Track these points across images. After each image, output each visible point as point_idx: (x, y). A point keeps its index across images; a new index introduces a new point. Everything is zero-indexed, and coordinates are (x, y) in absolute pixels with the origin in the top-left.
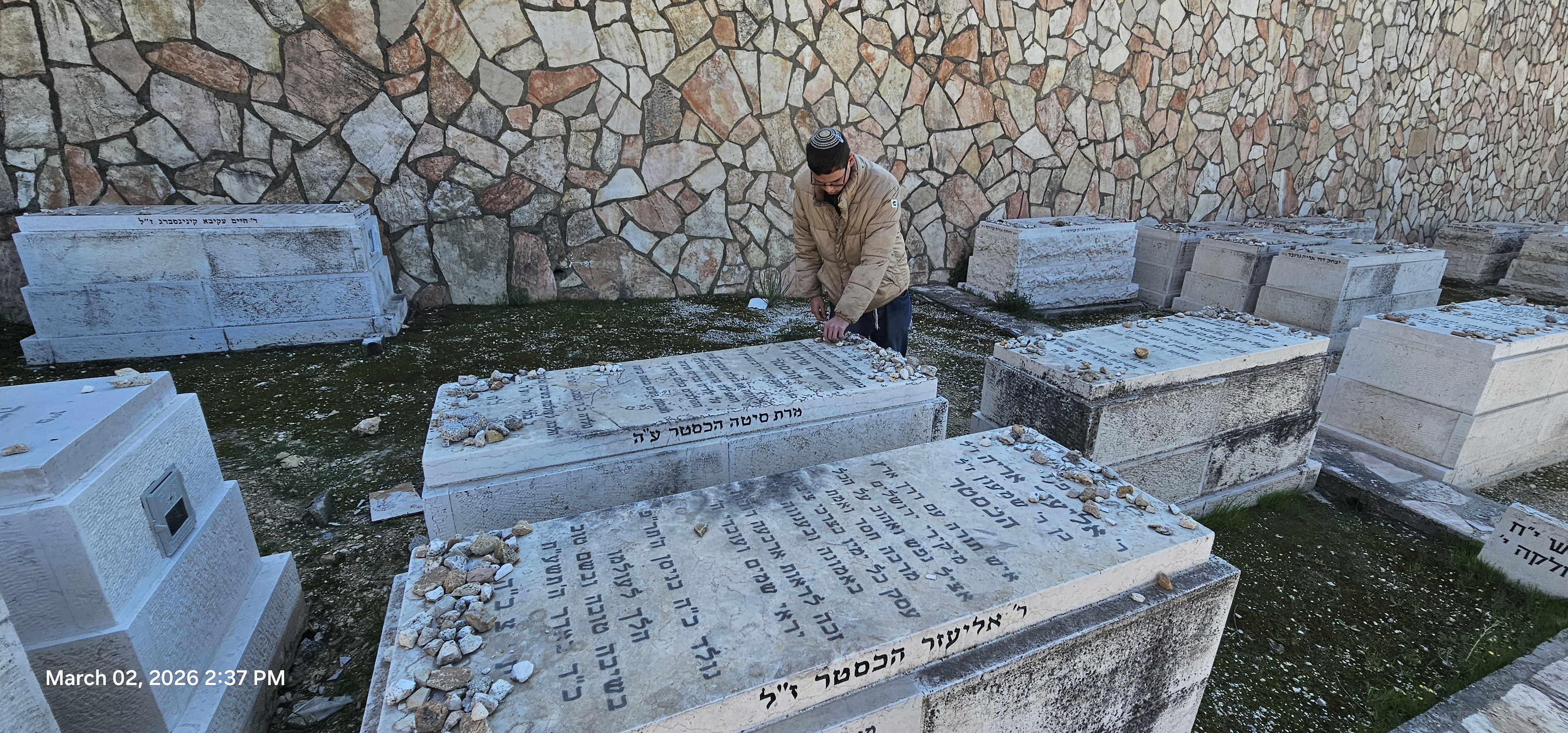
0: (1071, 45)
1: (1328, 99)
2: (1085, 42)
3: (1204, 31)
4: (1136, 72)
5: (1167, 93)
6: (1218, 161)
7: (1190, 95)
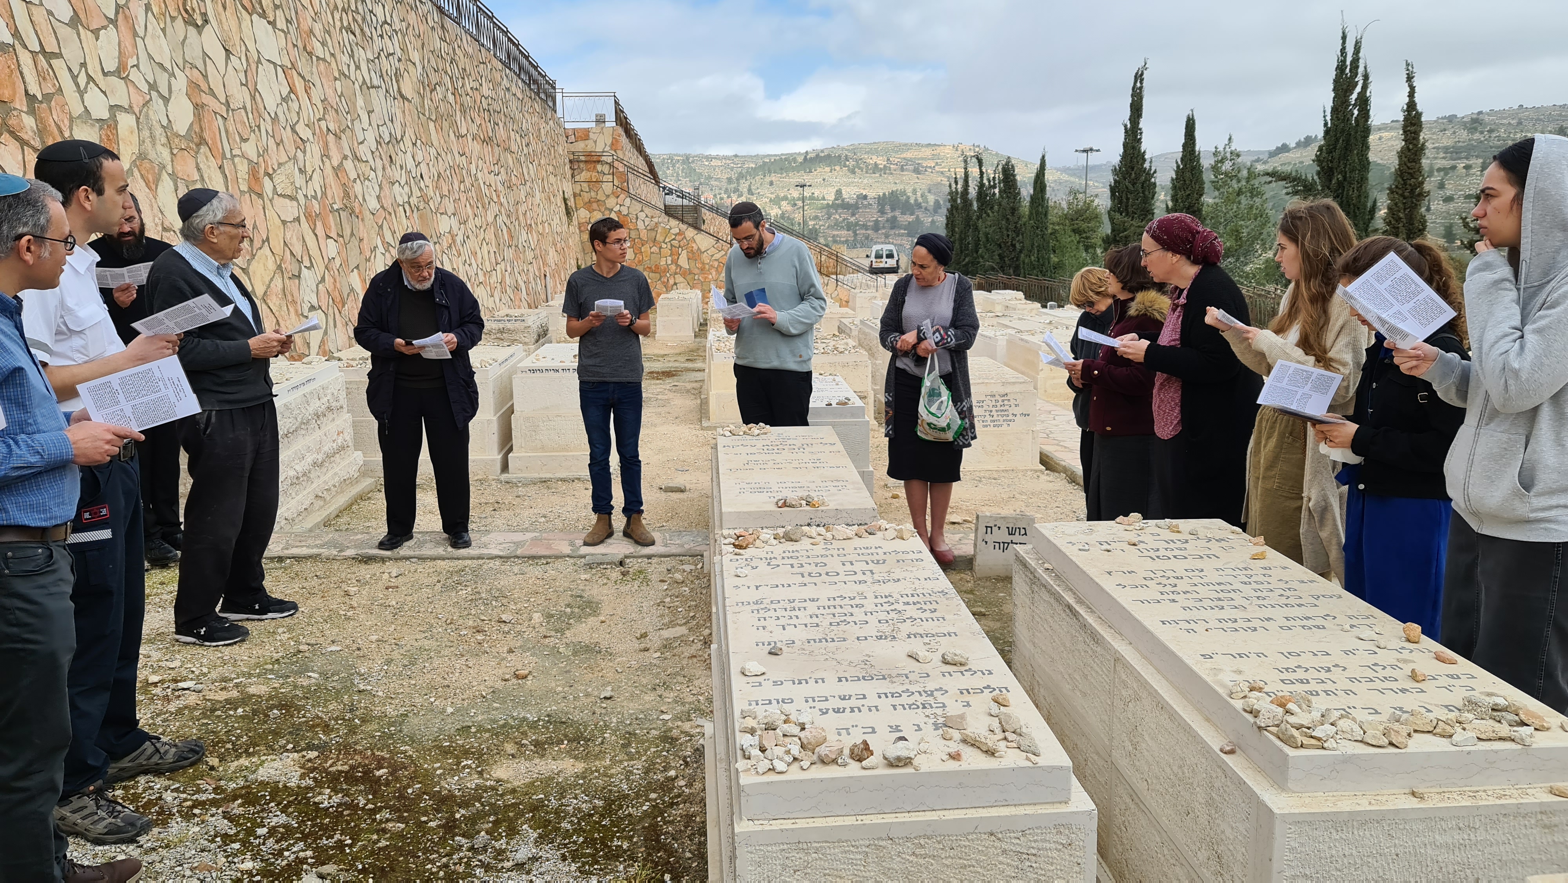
0: (131, 89)
1: (359, 177)
2: (145, 88)
3: (247, 81)
4: (206, 135)
5: (243, 168)
6: (308, 265)
7: (262, 171)
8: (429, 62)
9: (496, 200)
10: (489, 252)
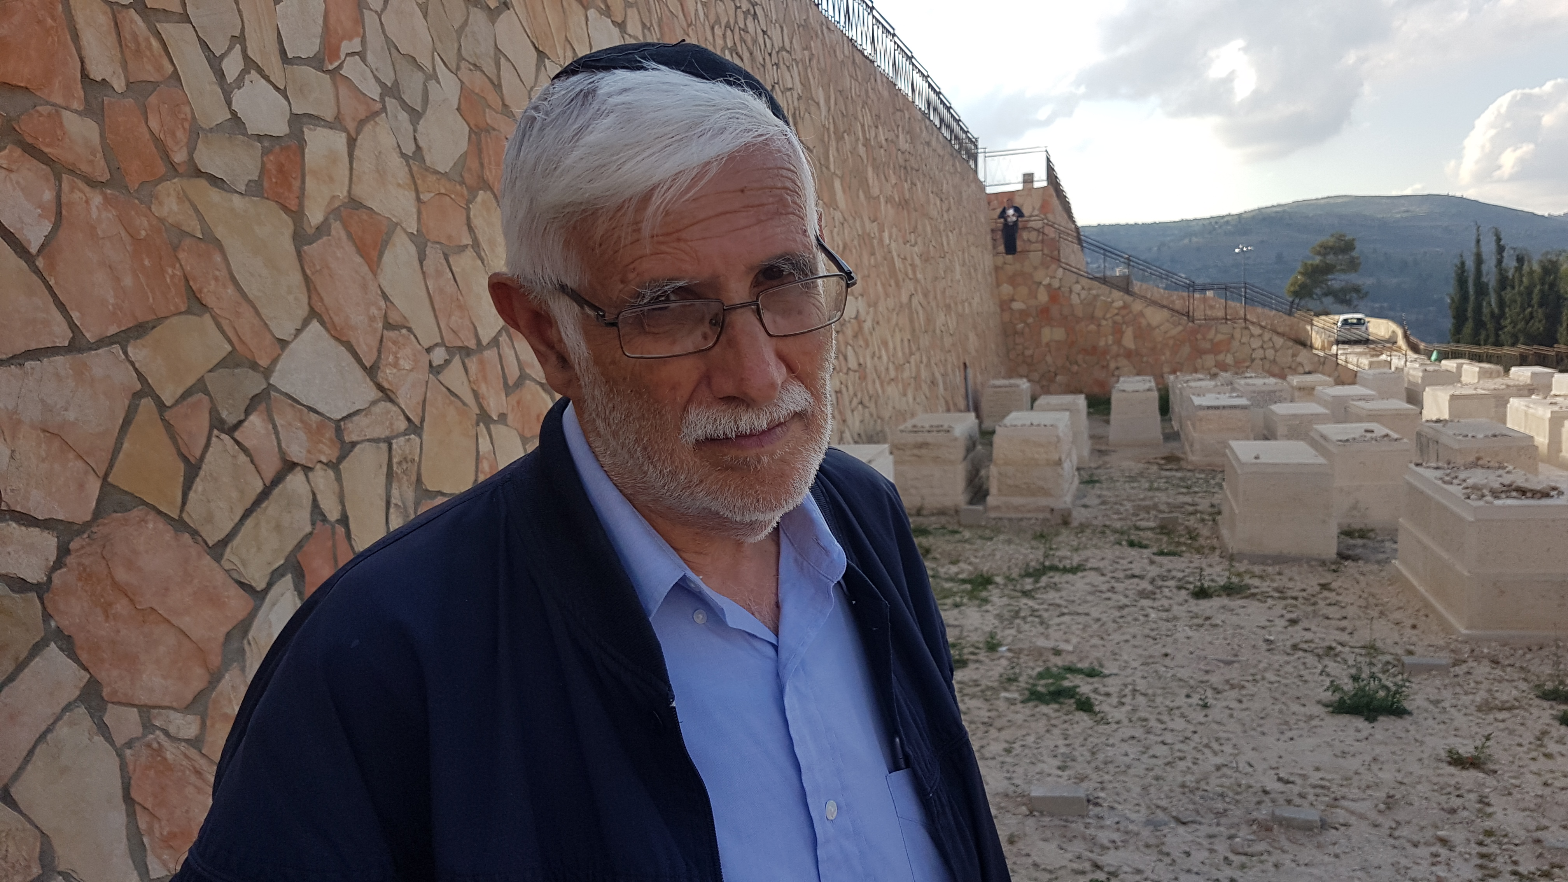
8: (836, 104)
9: (911, 276)
10: (902, 340)
